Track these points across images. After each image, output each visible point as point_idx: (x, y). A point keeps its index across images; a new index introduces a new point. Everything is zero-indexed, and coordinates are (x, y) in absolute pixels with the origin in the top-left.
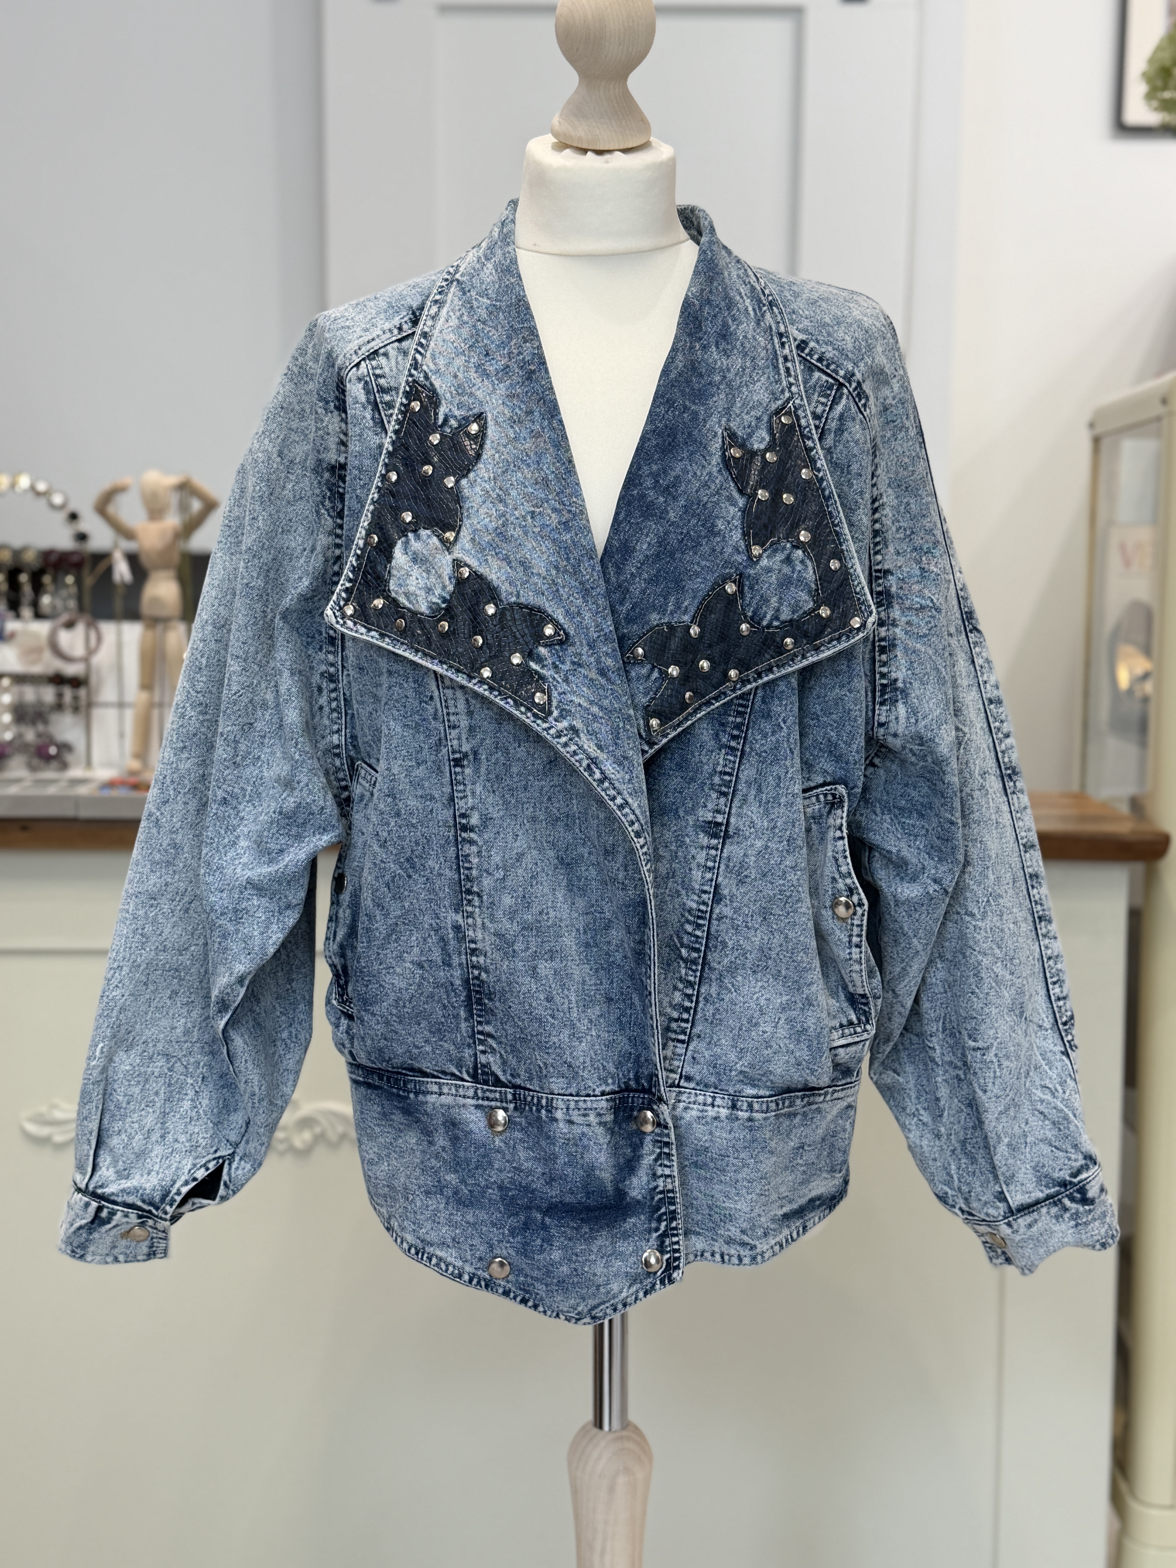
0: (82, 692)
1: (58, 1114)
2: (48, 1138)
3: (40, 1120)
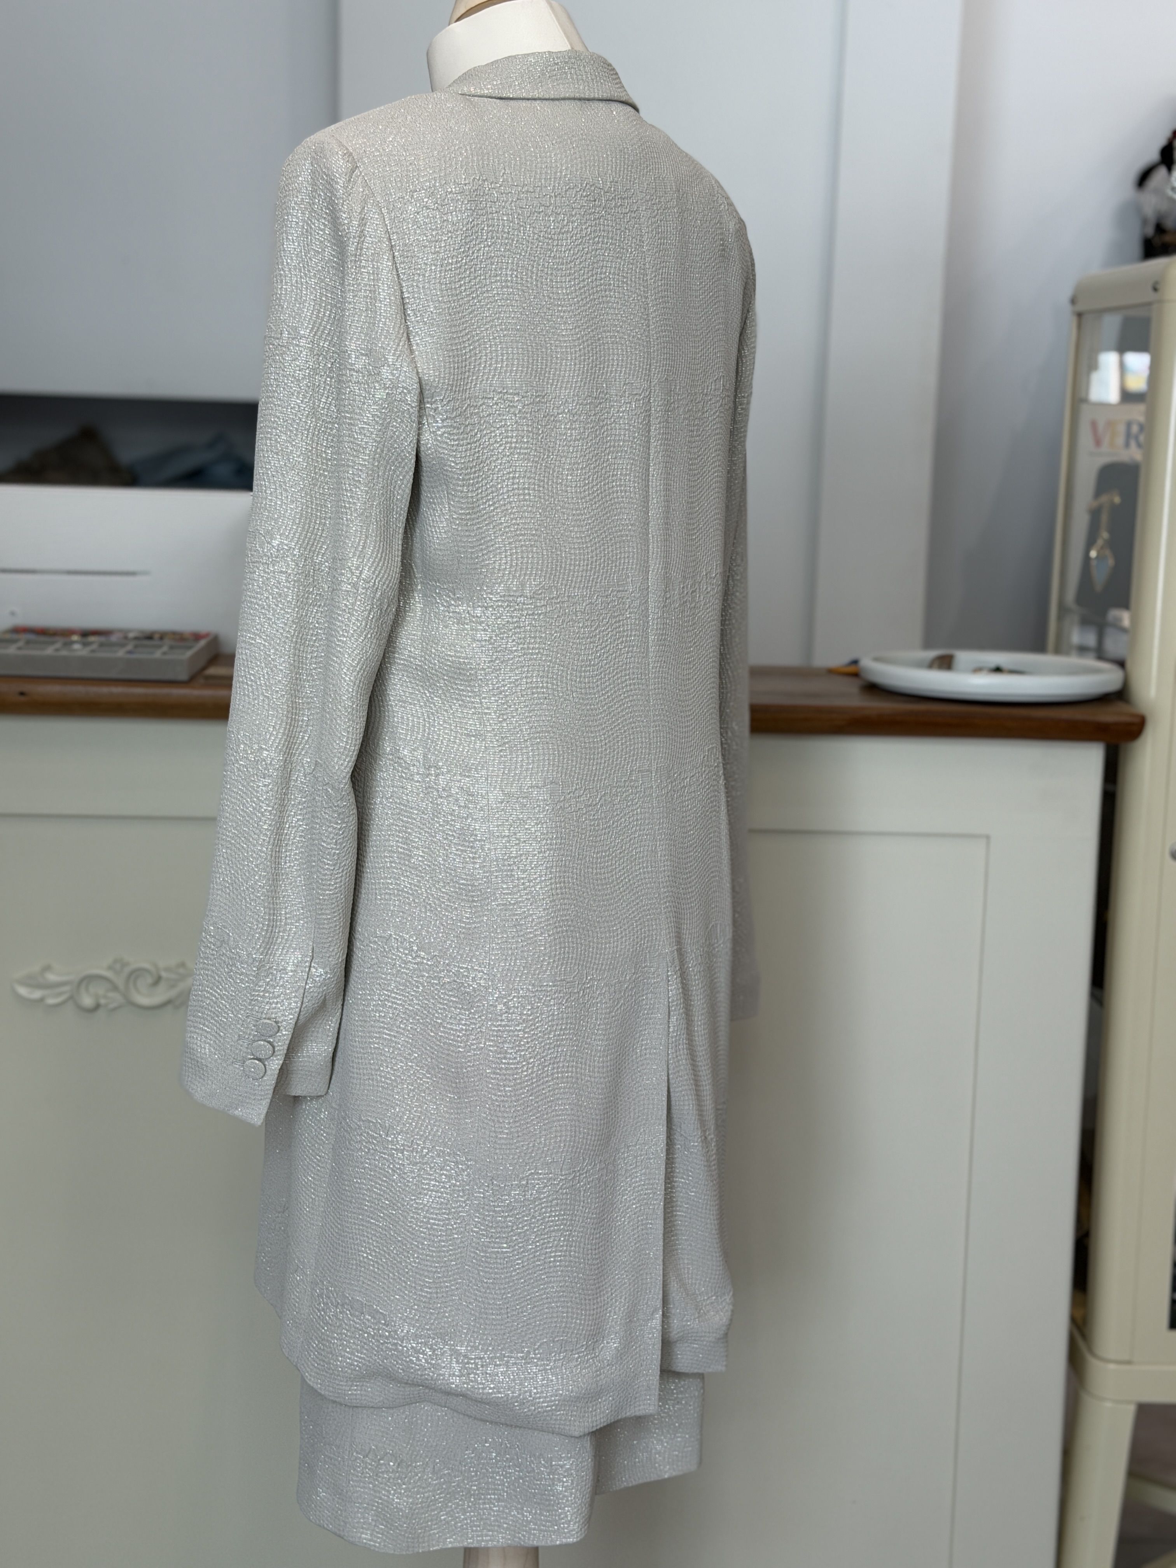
1: (51, 977)
2: (42, 1000)
3: (31, 982)
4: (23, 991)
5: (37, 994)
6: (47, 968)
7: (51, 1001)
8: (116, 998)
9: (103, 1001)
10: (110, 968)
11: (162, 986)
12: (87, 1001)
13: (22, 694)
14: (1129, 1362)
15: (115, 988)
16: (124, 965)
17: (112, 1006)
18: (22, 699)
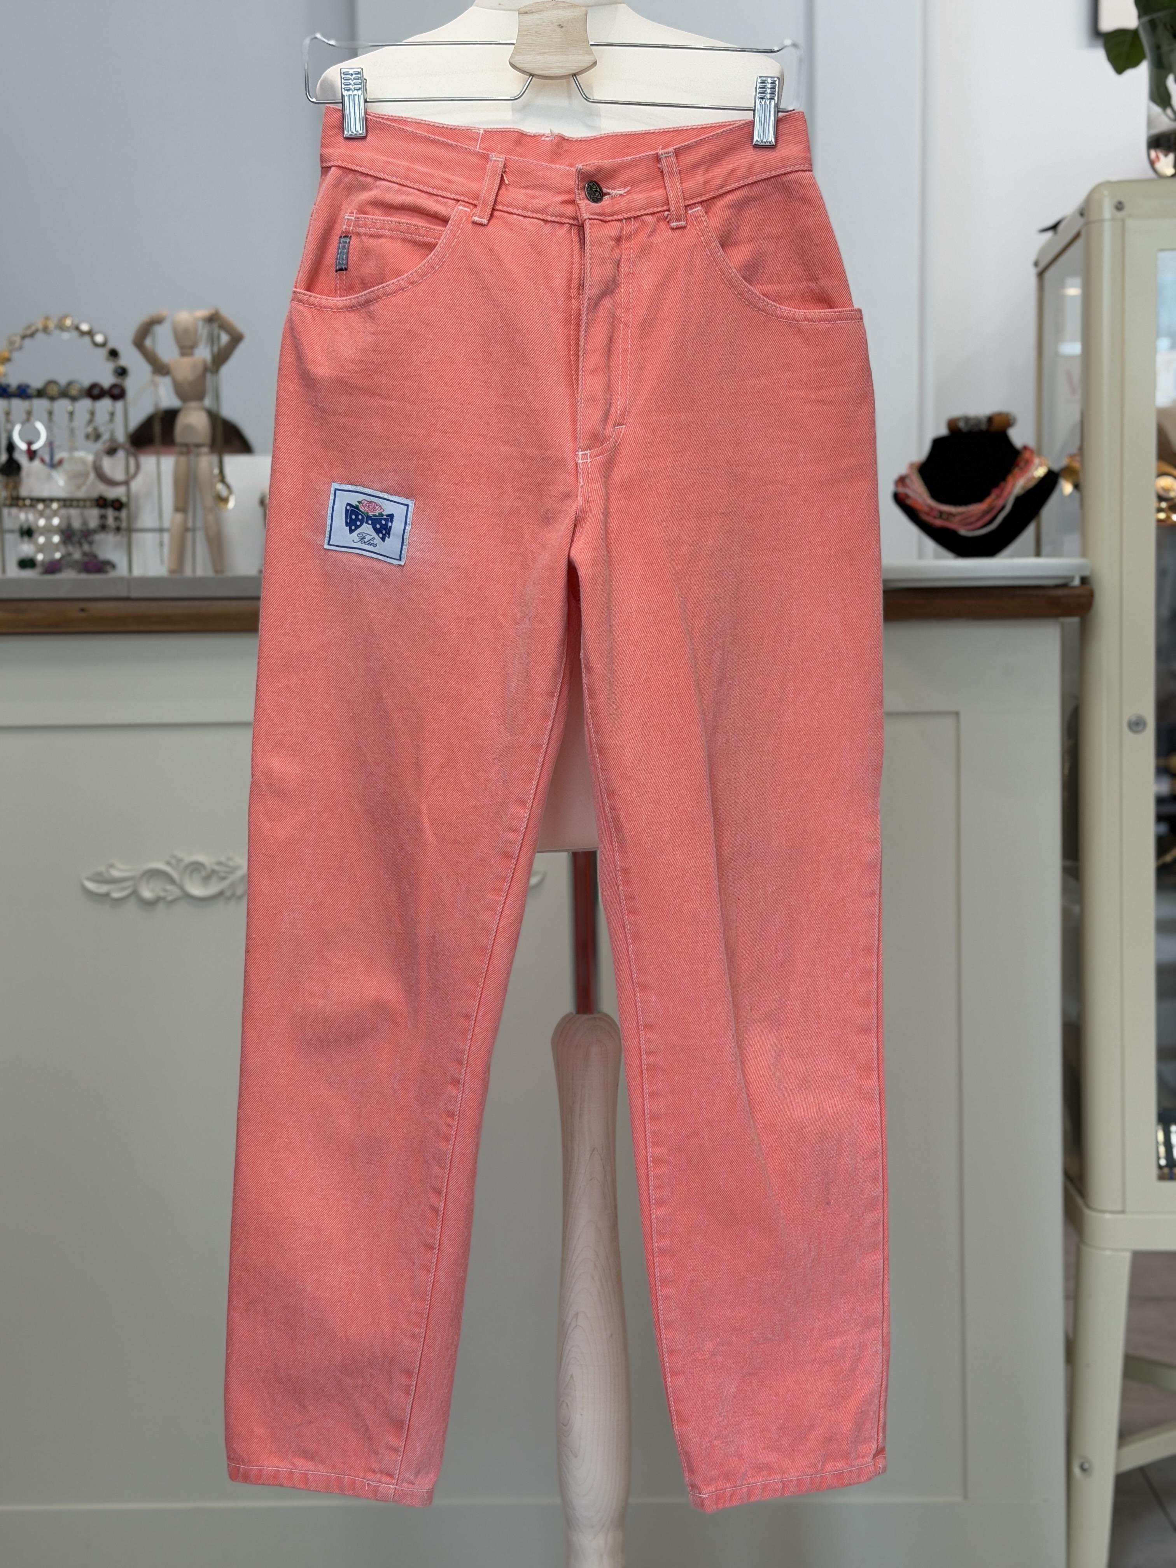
0: (124, 514)
1: (115, 873)
2: (107, 895)
3: (99, 879)
4: (90, 886)
5: (103, 889)
6: (112, 866)
7: (116, 895)
8: (175, 891)
9: (162, 894)
10: (168, 863)
11: (214, 879)
12: (147, 894)
13: (83, 610)
14: (1123, 1212)
15: (172, 881)
16: (179, 861)
17: (170, 898)
18: (83, 615)
